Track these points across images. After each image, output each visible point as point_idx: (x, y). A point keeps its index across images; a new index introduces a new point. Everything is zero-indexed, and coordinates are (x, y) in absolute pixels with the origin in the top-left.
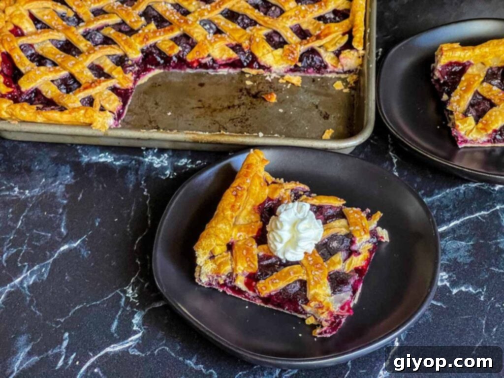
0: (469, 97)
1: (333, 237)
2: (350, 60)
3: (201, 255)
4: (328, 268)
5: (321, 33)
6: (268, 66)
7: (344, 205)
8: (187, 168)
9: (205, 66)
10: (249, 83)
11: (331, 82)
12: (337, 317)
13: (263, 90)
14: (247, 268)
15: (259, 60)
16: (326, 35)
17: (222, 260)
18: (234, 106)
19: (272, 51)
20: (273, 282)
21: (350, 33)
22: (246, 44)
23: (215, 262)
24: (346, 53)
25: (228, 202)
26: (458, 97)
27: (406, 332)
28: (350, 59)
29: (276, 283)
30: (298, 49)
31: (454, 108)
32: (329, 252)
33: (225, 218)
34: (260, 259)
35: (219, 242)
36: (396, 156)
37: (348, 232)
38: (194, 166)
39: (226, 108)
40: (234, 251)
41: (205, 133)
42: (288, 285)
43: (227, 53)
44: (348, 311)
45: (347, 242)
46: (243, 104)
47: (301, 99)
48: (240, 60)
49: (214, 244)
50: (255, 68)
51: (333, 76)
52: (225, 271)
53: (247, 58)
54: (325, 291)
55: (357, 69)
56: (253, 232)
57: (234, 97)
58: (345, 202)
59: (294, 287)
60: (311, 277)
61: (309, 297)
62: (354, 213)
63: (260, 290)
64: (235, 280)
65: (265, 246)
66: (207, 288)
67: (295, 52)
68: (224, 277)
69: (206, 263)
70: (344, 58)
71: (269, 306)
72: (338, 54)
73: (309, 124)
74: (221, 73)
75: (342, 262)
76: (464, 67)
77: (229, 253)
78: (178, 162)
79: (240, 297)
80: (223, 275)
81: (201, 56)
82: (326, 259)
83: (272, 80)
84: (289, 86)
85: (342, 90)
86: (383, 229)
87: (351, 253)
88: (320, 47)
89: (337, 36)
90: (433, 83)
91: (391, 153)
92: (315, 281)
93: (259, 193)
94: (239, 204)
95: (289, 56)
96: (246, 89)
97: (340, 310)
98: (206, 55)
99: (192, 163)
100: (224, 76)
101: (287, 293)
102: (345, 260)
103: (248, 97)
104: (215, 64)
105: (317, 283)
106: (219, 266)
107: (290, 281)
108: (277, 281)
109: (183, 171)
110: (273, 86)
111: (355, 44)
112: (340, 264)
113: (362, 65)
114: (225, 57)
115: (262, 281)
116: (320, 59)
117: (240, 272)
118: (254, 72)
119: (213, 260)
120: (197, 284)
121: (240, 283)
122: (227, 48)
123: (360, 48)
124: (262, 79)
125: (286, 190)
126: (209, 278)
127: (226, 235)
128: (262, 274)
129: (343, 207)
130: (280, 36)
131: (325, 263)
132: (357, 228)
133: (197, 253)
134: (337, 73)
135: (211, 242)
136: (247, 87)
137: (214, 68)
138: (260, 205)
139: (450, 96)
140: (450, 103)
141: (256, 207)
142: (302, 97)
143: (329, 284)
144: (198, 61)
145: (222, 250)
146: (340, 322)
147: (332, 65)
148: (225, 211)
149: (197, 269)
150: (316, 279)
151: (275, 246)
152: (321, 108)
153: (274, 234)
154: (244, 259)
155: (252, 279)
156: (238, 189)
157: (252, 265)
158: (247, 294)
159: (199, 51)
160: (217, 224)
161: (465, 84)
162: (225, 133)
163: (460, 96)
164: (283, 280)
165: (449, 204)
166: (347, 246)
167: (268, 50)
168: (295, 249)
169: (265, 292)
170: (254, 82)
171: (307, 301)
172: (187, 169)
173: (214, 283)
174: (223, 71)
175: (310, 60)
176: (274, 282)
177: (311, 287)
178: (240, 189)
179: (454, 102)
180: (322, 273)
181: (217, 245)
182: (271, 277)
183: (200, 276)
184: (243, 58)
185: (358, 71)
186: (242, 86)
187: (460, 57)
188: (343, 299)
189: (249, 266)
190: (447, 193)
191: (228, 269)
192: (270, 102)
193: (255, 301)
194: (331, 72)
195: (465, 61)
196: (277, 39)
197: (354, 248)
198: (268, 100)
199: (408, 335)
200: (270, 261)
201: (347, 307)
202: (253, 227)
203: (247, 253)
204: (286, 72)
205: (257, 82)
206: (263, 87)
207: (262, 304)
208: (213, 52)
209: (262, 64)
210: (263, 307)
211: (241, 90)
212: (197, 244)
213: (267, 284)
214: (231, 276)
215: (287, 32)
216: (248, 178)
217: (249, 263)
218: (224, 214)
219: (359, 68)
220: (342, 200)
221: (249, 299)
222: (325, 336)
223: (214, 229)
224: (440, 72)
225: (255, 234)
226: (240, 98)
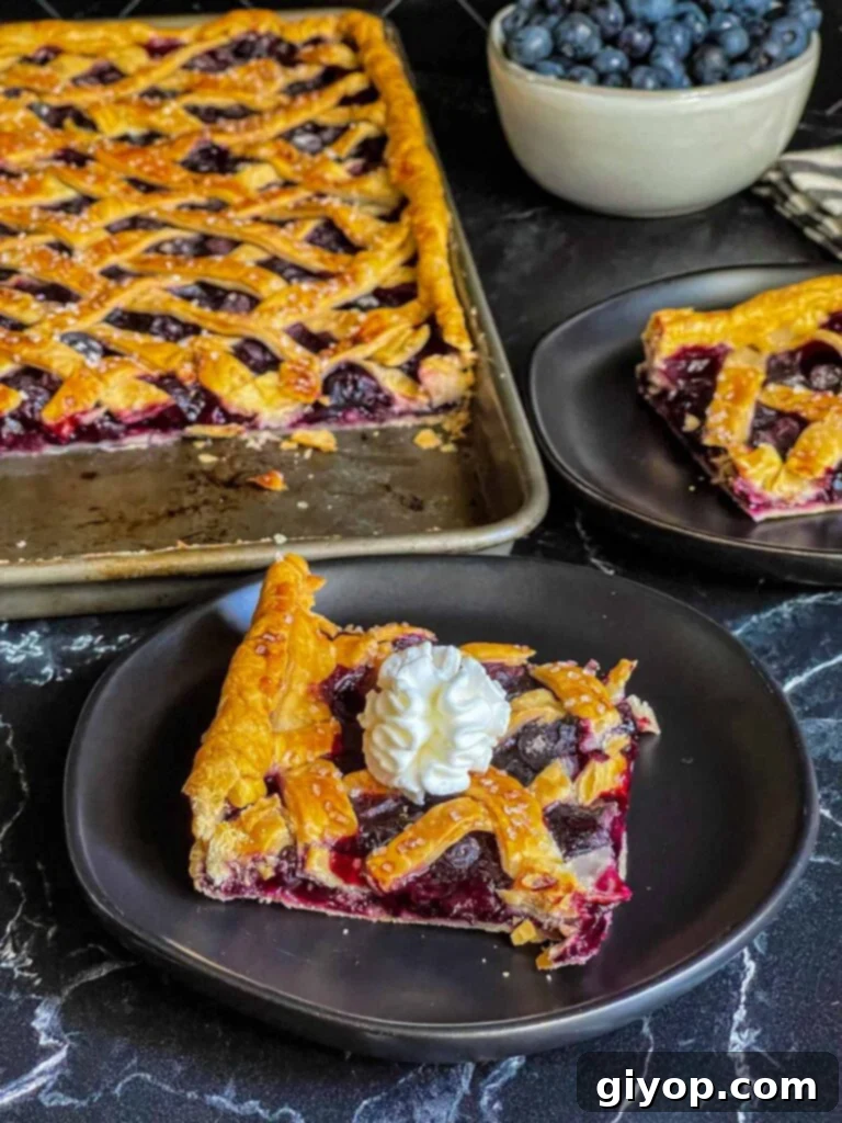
0: (747, 412)
1: (527, 732)
2: (445, 377)
3: (207, 807)
4: (539, 799)
5: (362, 330)
6: (250, 414)
7: (531, 660)
8: (97, 654)
9: (90, 433)
10: (207, 459)
11: (409, 435)
12: (595, 906)
13: (245, 468)
14: (330, 827)
15: (225, 402)
16: (375, 334)
17: (262, 815)
18: (182, 511)
19: (254, 379)
20: (409, 848)
21: (432, 321)
22: (185, 371)
23: (241, 826)
24: (432, 363)
25: (250, 672)
26: (723, 415)
27: (763, 934)
28: (446, 374)
29: (418, 846)
30: (316, 368)
31: (721, 437)
32: (526, 766)
33: (248, 708)
34: (361, 805)
35: (248, 769)
36: (608, 564)
37: (561, 715)
38: (114, 648)
39: (163, 516)
40: (286, 793)
41: (136, 553)
42: (449, 850)
43: (144, 393)
44: (618, 890)
45: (568, 735)
46: (206, 502)
47: (343, 477)
48: (175, 409)
49: (237, 772)
50: (217, 423)
51: (409, 422)
52: (274, 843)
53: (195, 400)
54: (546, 851)
55: (463, 398)
56: (322, 745)
57: (177, 490)
58: (532, 653)
59: (467, 852)
60: (504, 820)
61: (510, 869)
62: (564, 672)
63: (379, 875)
64: (304, 861)
65: (362, 774)
66: (227, 903)
67: (310, 374)
68: (273, 860)
69: (219, 831)
70: (430, 372)
71: (405, 919)
72: (412, 371)
73: (380, 525)
74: (132, 447)
75: (568, 780)
76: (714, 359)
77: (276, 796)
78: (70, 644)
79: (322, 909)
80: (270, 854)
81: (80, 408)
82: (525, 782)
83: (263, 446)
84: (308, 454)
85: (437, 449)
86: (642, 701)
87: (582, 759)
88: (369, 359)
89: (402, 333)
90: (651, 402)
91: (594, 561)
92: (517, 830)
93: (315, 654)
94: (277, 675)
95: (297, 383)
96: (204, 473)
97: (597, 891)
98: (91, 404)
99: (106, 641)
100: (139, 452)
101: (452, 869)
102: (574, 778)
103: (213, 487)
104: (115, 426)
105: (523, 834)
106: (254, 834)
107: (452, 836)
108: (420, 841)
109: (88, 661)
110: (268, 458)
111: (451, 338)
112: (562, 787)
113: (473, 388)
114: (139, 404)
115: (378, 852)
116: (373, 383)
117: (314, 838)
118: (216, 431)
119: (235, 823)
120: (201, 896)
121: (320, 868)
122: (141, 384)
123: (466, 346)
124: (237, 448)
125: (380, 643)
126: (234, 870)
127: (261, 751)
128: (373, 836)
129: (530, 666)
130: (264, 348)
131: (527, 790)
132: (585, 698)
133: (196, 802)
134: (418, 414)
135: (229, 767)
136: (206, 468)
137: (113, 436)
138: (326, 682)
139: (702, 417)
140: (707, 431)
141: (316, 688)
142: (347, 472)
143: (551, 834)
144: (73, 421)
145: (256, 792)
146: (602, 922)
147: (404, 396)
148: (246, 694)
149: (195, 854)
150: (518, 824)
151: (394, 763)
152: (398, 490)
153: (388, 729)
154: (319, 805)
155: (349, 855)
156: (267, 640)
157: (341, 819)
158: (340, 898)
159: (72, 397)
160: (232, 724)
161: (731, 387)
162: (187, 547)
163: (728, 411)
164: (436, 837)
165: (767, 645)
166: (572, 744)
167: (242, 379)
168: (447, 760)
169: (392, 877)
170: (220, 455)
171: (508, 882)
172: (99, 657)
173: (248, 882)
174: (138, 442)
175: (350, 388)
176: (413, 845)
177: (510, 845)
178: (272, 638)
179: (718, 425)
180: (527, 810)
181: (245, 776)
182: (402, 837)
183: (204, 870)
184: (184, 404)
185: (467, 403)
186: (192, 467)
187: (702, 333)
188: (597, 865)
189: (334, 821)
190: (754, 624)
191: (279, 837)
192: (269, 490)
193: (364, 912)
194: (402, 414)
195: (715, 344)
196: (257, 355)
197: (588, 745)
198: (266, 486)
199: (770, 940)
200: (382, 808)
201: (612, 883)
202: (320, 731)
203: (323, 792)
204: (294, 425)
205: (229, 455)
206: (244, 465)
207: (386, 919)
208: (107, 395)
209: (233, 410)
210: (391, 924)
211: (191, 476)
212: (192, 779)
213: (393, 856)
214: (294, 854)
215: (279, 337)
216: (287, 613)
217: (332, 815)
218: (246, 701)
219: (469, 394)
220: (525, 648)
221: (348, 910)
222: (573, 961)
223: (229, 737)
224: (666, 373)
225: (328, 750)
226: (195, 491)
